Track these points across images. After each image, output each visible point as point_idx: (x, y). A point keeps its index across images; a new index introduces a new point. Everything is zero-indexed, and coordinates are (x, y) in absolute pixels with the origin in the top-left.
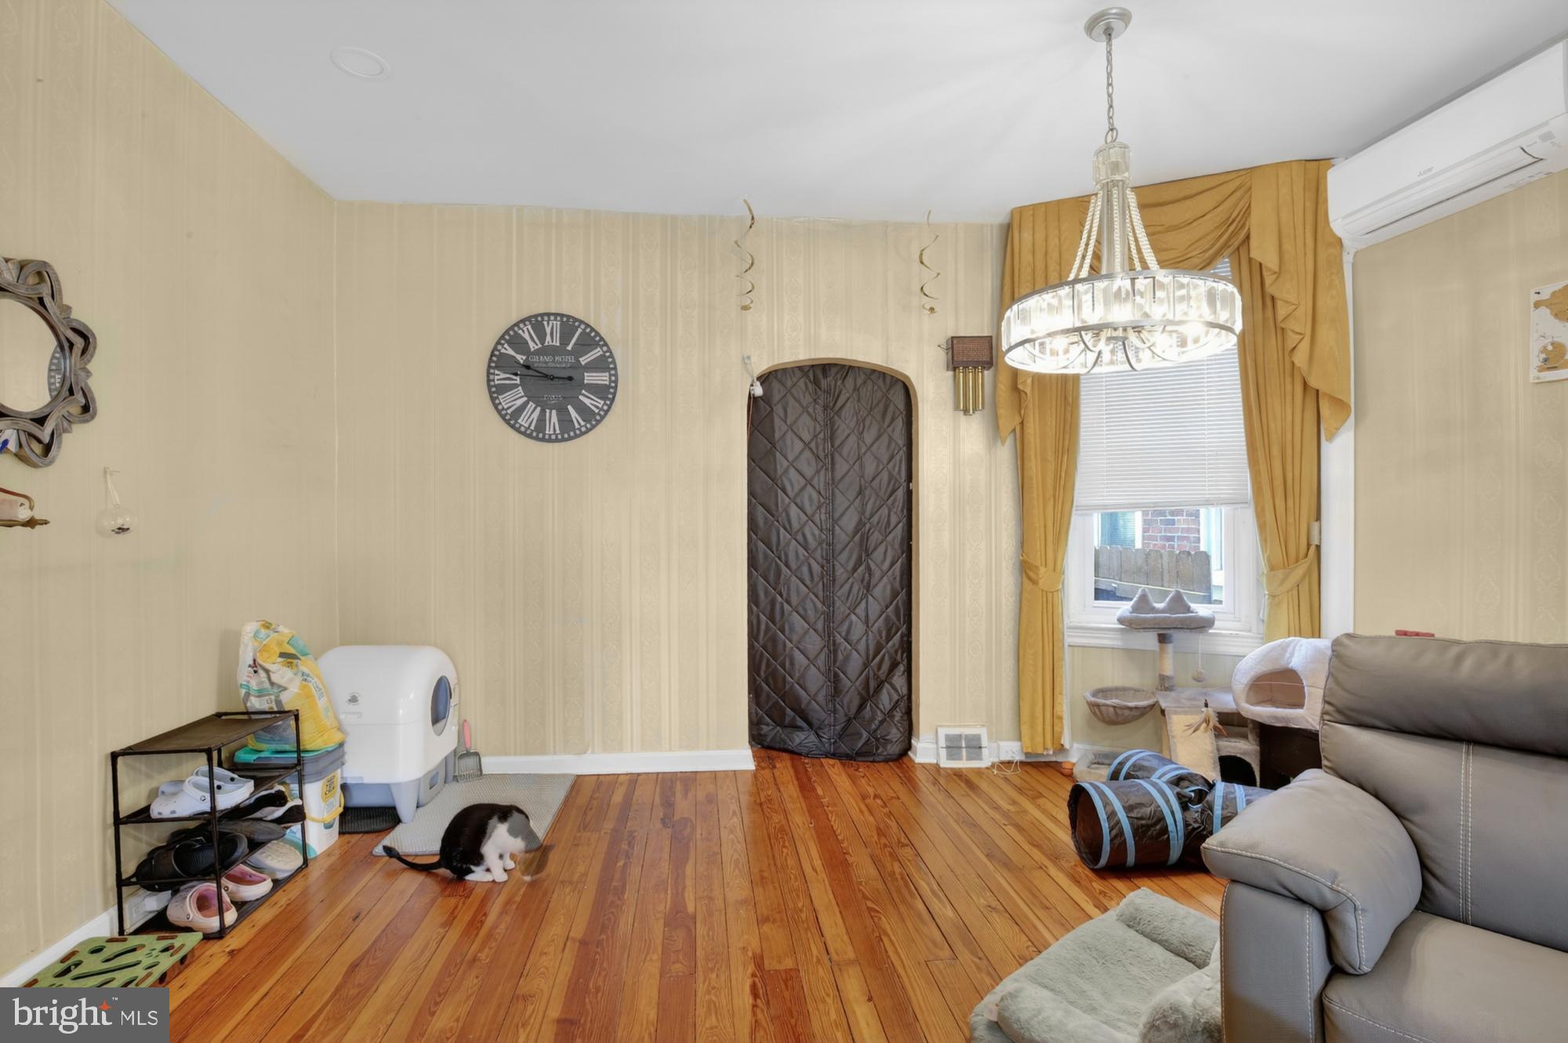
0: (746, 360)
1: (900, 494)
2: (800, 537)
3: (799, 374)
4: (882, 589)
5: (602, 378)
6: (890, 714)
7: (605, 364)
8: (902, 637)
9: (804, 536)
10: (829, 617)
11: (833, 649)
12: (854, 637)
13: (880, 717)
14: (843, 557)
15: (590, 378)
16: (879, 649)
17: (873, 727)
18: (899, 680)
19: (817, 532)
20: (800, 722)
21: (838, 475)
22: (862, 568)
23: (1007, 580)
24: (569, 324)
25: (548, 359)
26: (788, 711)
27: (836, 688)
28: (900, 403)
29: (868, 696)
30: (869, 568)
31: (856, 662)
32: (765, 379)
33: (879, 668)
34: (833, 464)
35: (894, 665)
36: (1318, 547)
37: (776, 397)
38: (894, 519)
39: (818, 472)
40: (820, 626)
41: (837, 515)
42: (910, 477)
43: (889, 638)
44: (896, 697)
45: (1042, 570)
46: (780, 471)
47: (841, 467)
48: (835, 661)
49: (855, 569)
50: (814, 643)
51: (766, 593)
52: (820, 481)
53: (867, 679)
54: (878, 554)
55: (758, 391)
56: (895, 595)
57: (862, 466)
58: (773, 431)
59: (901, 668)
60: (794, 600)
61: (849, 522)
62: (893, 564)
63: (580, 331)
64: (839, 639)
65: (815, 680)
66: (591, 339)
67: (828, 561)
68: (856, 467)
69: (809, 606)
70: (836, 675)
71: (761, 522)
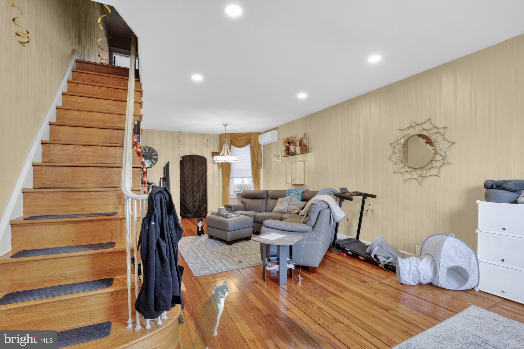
0: (179, 155)
1: (205, 175)
2: (188, 183)
3: (188, 156)
4: (202, 191)
5: (156, 157)
6: (203, 210)
7: (156, 155)
8: (205, 198)
9: (189, 182)
10: (193, 195)
11: (194, 200)
12: (197, 198)
13: (201, 211)
14: (195, 186)
15: (154, 157)
16: (201, 200)
17: (200, 213)
18: (204, 205)
19: (191, 182)
20: (188, 213)
21: (194, 173)
22: (198, 188)
23: (221, 189)
24: (150, 149)
25: (146, 154)
26: (187, 211)
27: (194, 207)
28: (204, 161)
29: (200, 208)
30: (199, 187)
31: (197, 202)
32: (182, 157)
33: (201, 203)
34: (194, 171)
35: (204, 203)
36: (260, 183)
37: (184, 160)
38: (204, 180)
39: (191, 172)
40: (192, 197)
41: (194, 179)
42: (206, 173)
43: (203, 199)
44: (204, 208)
45: (225, 187)
46: (185, 172)
47: (195, 171)
48: (194, 202)
49: (198, 187)
50: (191, 200)
51: (183, 192)
52: (191, 174)
53: (199, 205)
54: (201, 185)
55: (181, 159)
56: (204, 192)
57: (198, 172)
58: (184, 166)
59: (205, 203)
60: (187, 193)
61: (196, 180)
62: (203, 187)
63: (152, 150)
64: (195, 199)
65: (191, 205)
66: (154, 151)
67: (193, 186)
68: (198, 171)
69: (190, 193)
70: (194, 205)
71: (182, 180)
